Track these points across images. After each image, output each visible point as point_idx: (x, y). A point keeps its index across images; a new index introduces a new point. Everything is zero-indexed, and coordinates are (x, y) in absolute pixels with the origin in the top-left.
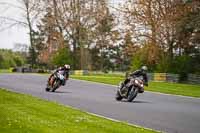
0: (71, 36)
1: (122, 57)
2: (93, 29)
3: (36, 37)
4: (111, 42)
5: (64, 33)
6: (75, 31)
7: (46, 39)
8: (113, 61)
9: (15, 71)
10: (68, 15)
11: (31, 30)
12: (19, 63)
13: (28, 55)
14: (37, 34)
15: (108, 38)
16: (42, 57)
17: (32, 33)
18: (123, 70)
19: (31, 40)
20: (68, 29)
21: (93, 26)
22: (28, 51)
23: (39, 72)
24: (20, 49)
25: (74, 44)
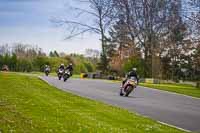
0: (143, 44)
1: (194, 67)
2: (165, 38)
3: (108, 43)
4: (183, 52)
5: (137, 40)
6: (147, 39)
7: (118, 46)
8: (184, 70)
9: (85, 76)
10: (141, 22)
11: (103, 36)
12: (90, 69)
13: (99, 61)
14: (109, 40)
15: (180, 47)
16: (113, 64)
17: (104, 40)
18: (193, 80)
19: (103, 46)
20: (141, 36)
21: (165, 35)
22: (99, 57)
23: (111, 79)
24: (91, 55)
25: (145, 52)
